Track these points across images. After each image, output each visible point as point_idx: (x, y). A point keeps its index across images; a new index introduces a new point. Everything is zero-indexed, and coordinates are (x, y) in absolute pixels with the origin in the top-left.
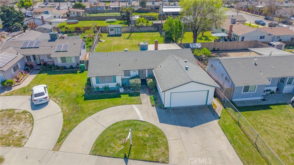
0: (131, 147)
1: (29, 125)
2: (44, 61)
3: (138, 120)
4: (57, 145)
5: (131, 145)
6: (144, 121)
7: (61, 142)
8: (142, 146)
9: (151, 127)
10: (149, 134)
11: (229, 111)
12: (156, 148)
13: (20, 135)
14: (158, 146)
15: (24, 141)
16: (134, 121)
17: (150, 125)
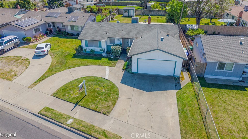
0: (84, 97)
1: (24, 68)
2: (60, 28)
3: (103, 77)
4: (33, 85)
5: (86, 95)
6: (108, 80)
7: (38, 83)
8: (94, 97)
9: (111, 85)
10: (105, 90)
11: (195, 85)
12: (105, 101)
13: (15, 73)
14: (108, 100)
15: (15, 77)
16: (100, 78)
17: (111, 83)
